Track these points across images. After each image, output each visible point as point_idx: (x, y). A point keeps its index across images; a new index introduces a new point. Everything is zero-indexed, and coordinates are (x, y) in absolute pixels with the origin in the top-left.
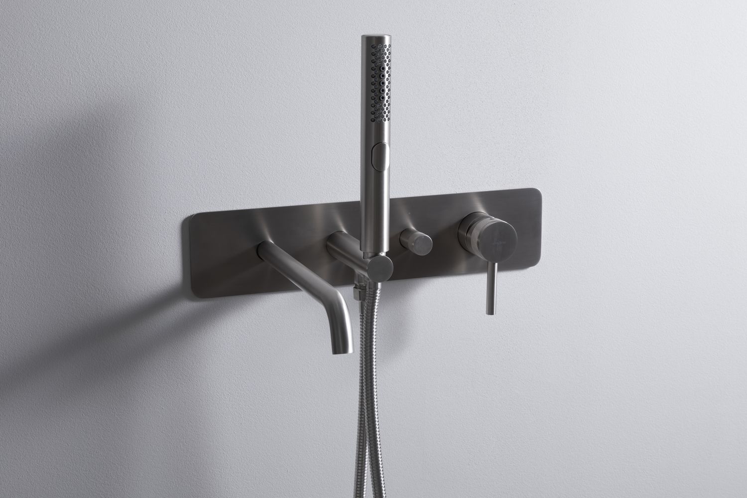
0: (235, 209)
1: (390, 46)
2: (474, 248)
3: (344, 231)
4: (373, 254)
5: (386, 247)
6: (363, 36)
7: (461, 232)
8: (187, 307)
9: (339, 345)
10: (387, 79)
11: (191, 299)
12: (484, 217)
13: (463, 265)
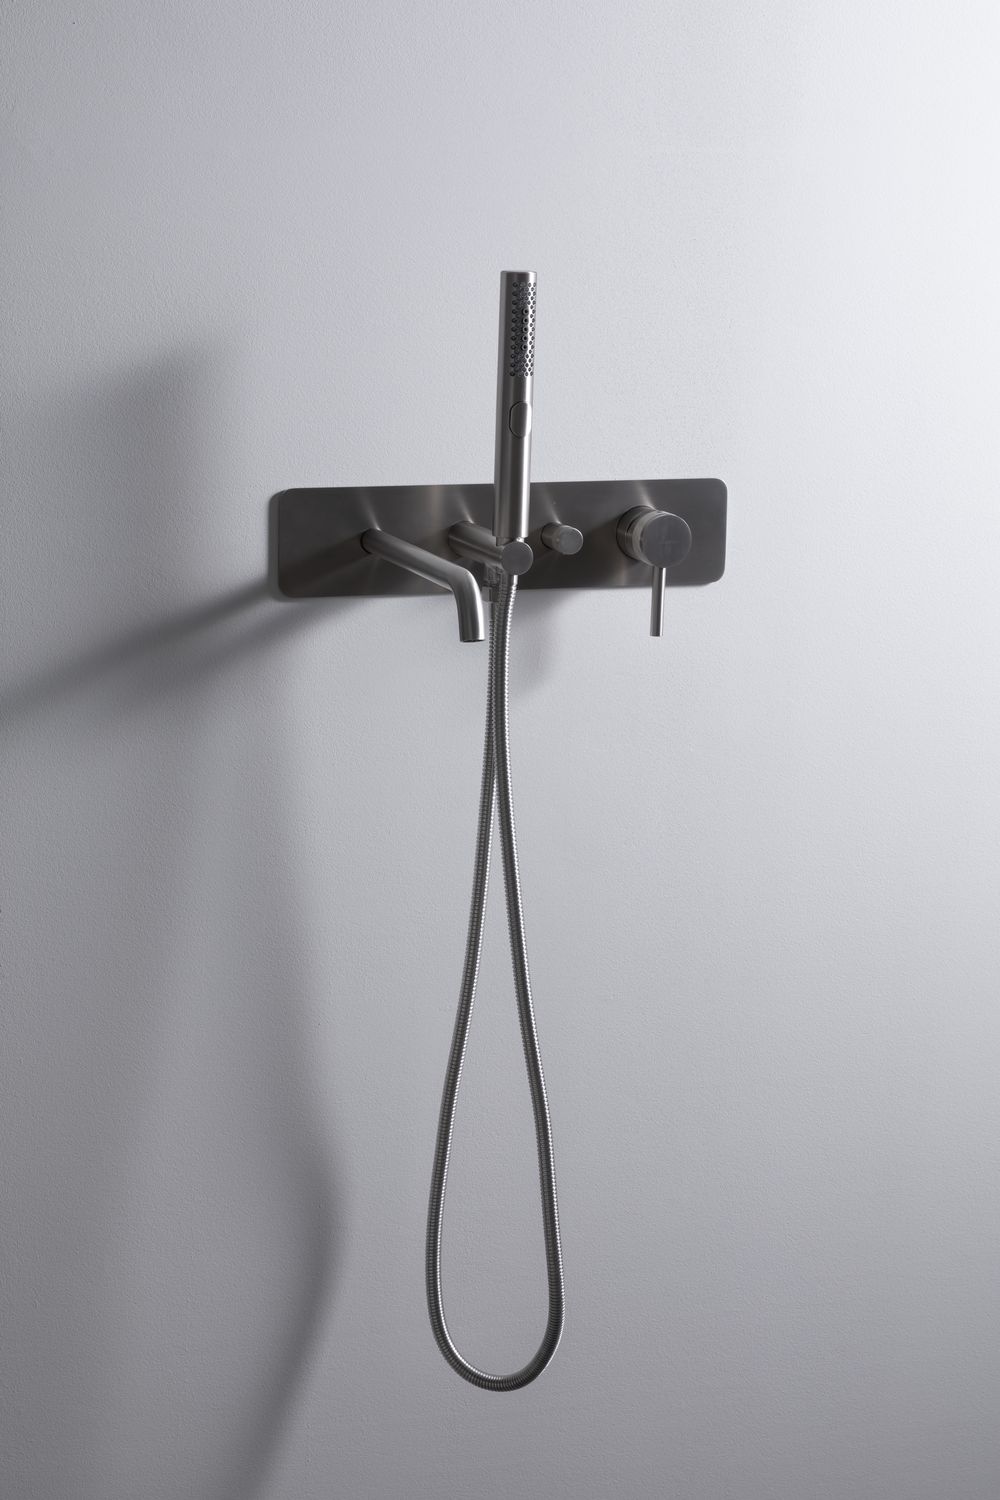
0: (335, 486)
1: (535, 284)
2: (638, 552)
3: (472, 522)
4: (508, 540)
5: (524, 532)
6: (503, 273)
7: (620, 531)
8: (272, 608)
9: (468, 632)
10: (531, 325)
11: (278, 599)
12: (650, 511)
13: (623, 575)
